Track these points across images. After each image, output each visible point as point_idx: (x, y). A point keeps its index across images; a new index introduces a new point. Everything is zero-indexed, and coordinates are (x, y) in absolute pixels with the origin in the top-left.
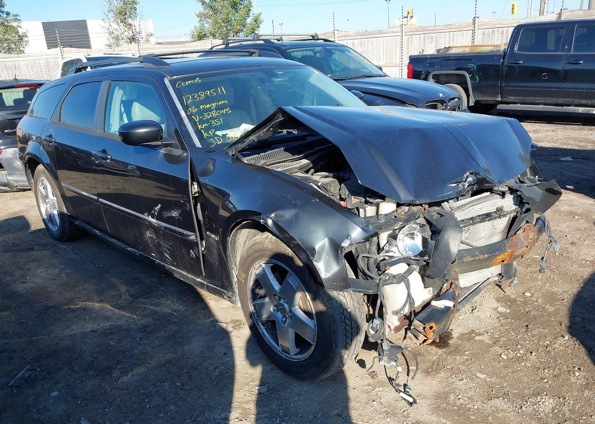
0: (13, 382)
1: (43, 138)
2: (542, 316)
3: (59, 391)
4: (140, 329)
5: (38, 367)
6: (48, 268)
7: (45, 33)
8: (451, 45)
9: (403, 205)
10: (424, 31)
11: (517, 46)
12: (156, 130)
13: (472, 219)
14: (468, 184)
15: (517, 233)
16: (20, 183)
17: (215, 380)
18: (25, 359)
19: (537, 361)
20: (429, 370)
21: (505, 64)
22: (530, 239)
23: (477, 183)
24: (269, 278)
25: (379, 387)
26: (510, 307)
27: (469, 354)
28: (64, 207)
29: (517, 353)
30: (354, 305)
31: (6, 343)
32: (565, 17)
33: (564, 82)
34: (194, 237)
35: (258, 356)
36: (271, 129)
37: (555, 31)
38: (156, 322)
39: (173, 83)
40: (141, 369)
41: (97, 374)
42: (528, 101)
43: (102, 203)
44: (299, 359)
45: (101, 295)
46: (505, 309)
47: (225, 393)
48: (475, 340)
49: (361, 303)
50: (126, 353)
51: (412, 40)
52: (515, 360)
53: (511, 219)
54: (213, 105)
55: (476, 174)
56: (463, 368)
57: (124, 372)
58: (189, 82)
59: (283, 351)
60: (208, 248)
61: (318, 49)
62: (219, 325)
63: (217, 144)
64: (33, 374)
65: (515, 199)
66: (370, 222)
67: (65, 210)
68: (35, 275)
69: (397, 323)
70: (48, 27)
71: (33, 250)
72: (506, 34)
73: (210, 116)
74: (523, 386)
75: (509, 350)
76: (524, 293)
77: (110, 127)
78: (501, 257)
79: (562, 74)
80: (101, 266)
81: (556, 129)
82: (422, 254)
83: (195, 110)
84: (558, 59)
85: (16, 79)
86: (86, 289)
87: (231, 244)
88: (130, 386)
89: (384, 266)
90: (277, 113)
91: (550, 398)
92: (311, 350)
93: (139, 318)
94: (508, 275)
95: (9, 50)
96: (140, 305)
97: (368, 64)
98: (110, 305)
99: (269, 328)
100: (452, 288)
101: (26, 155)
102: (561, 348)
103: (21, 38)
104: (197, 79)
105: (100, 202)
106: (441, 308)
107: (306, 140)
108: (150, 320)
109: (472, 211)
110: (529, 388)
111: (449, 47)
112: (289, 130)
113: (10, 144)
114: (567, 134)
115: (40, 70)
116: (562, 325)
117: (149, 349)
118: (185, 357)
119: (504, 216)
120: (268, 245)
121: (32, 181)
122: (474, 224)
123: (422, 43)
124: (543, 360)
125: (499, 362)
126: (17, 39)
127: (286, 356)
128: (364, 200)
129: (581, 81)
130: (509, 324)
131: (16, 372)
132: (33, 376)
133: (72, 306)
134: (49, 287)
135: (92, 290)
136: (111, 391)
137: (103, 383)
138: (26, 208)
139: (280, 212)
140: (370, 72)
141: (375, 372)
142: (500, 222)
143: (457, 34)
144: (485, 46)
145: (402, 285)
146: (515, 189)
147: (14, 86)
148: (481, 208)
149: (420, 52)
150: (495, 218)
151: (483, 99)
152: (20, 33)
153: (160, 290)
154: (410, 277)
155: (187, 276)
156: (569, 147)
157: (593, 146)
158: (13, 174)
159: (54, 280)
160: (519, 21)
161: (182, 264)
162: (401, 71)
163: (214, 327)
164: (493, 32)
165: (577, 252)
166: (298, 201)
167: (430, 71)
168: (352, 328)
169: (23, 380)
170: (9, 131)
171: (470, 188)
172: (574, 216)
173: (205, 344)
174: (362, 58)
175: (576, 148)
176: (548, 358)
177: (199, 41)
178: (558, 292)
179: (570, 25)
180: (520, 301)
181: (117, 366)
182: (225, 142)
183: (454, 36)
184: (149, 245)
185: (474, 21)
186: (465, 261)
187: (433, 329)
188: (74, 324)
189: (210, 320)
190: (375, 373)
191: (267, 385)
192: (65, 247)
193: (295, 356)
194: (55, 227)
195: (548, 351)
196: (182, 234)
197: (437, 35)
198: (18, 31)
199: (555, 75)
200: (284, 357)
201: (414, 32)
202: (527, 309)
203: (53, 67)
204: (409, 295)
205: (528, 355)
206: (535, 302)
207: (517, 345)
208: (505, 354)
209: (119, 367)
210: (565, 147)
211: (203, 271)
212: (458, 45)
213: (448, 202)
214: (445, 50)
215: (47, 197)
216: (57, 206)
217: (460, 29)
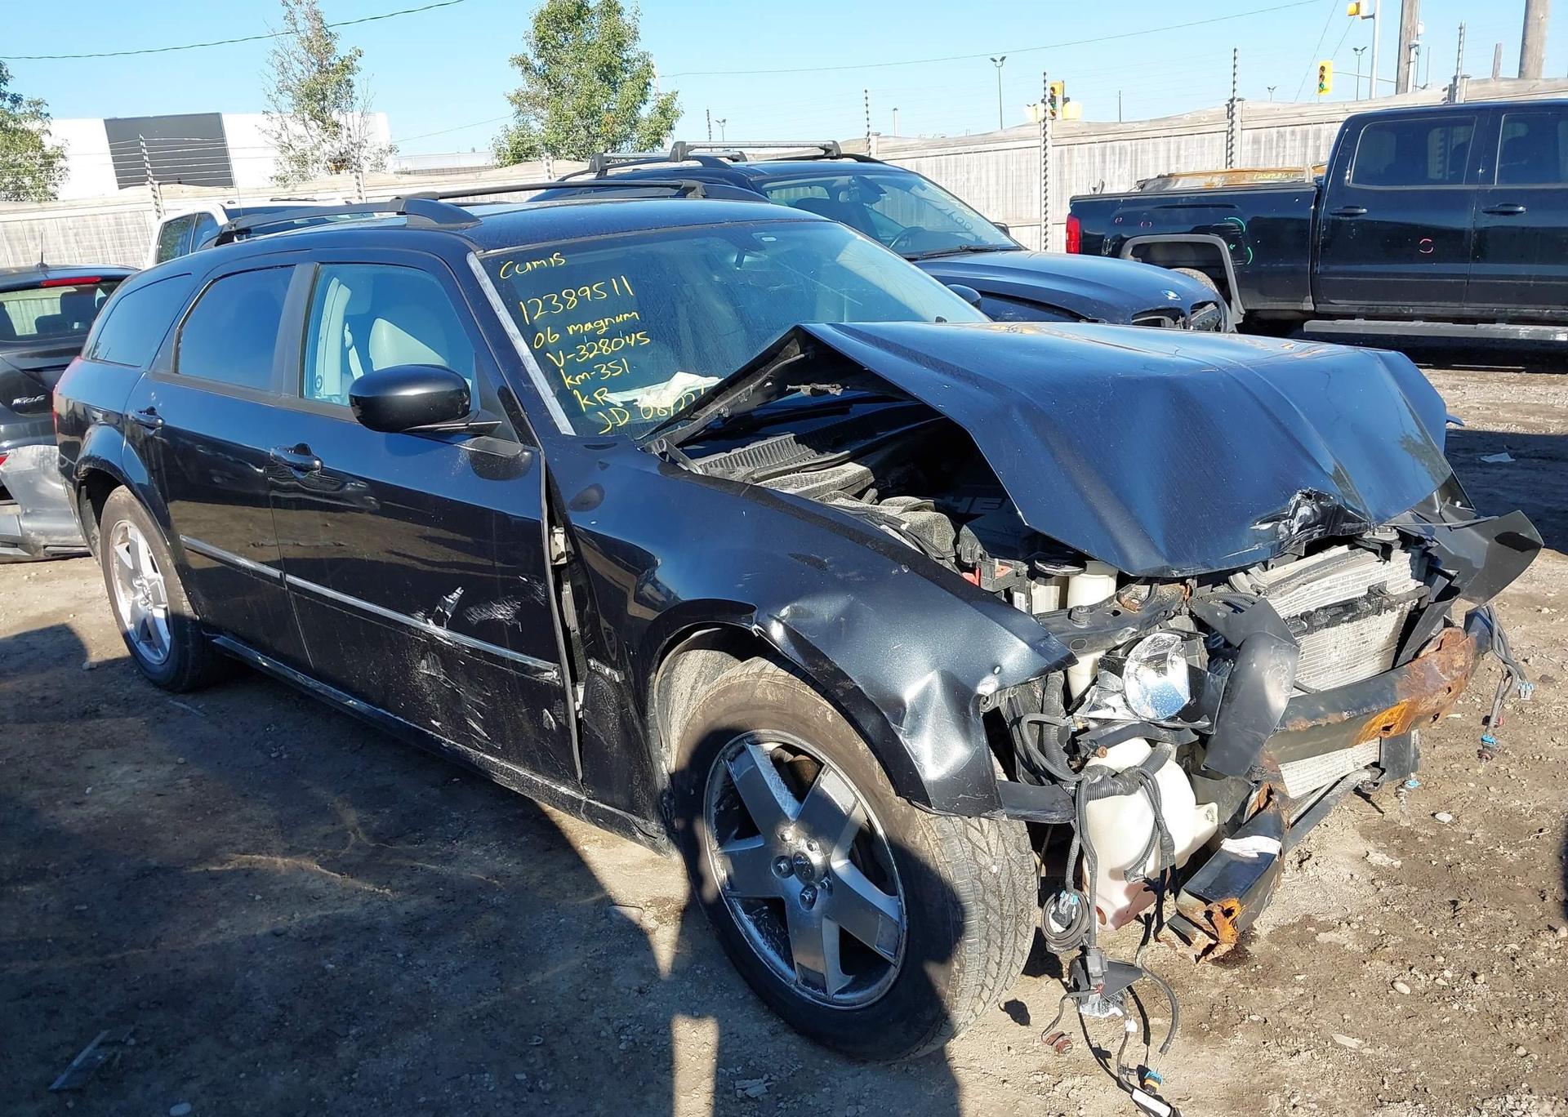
0: (63, 1077)
1: (130, 418)
2: (1489, 874)
3: (192, 1101)
4: (405, 925)
5: (132, 1035)
6: (141, 763)
7: (111, 147)
8: (1173, 170)
9: (1135, 580)
10: (1102, 135)
11: (1351, 170)
12: (453, 389)
13: (1307, 616)
14: (1300, 525)
15: (1422, 654)
16: (55, 538)
17: (621, 1063)
18: (92, 1015)
19: (1491, 997)
20: (1204, 1025)
21: (1321, 216)
22: (1457, 670)
23: (1322, 521)
24: (768, 781)
25: (1073, 1076)
26: (1401, 852)
27: (1306, 981)
28: (185, 598)
29: (1435, 979)
30: (1007, 854)
31: (38, 972)
32: (1466, 95)
33: (1478, 261)
34: (555, 673)
35: (731, 995)
36: (769, 384)
37: (1441, 132)
38: (445, 906)
39: (491, 266)
40: (416, 1036)
41: (294, 1052)
42: (1383, 311)
43: (292, 586)
44: (854, 1004)
45: (291, 836)
46: (1387, 859)
47: (651, 1099)
48: (1317, 944)
49: (1024, 849)
50: (371, 993)
51: (1071, 157)
52: (1432, 995)
53: (1405, 616)
54: (602, 323)
55: (1319, 497)
56: (1296, 1020)
57: (368, 1046)
58: (534, 263)
59: (806, 982)
60: (593, 703)
61: (843, 180)
62: (618, 913)
63: (614, 426)
64: (119, 1056)
65: (1416, 561)
66: (1050, 628)
67: (187, 608)
68: (106, 783)
69: (1122, 902)
70: (121, 132)
71: (98, 716)
72: (1315, 142)
73: (595, 352)
74: (1462, 1067)
75: (1413, 971)
76: (1433, 815)
77: (318, 386)
78: (1382, 719)
79: (1472, 239)
80: (285, 756)
81: (1460, 383)
82: (1188, 713)
83: (553, 338)
84: (1458, 201)
85: (42, 265)
86: (251, 819)
87: (659, 691)
88: (388, 1084)
89: (1091, 747)
90: (788, 342)
91: (1541, 1101)
92: (886, 978)
93: (398, 895)
94: (1399, 767)
95: (18, 193)
96: (398, 860)
97: (972, 218)
98: (318, 863)
99: (764, 921)
100: (1274, 805)
101: (80, 463)
102: (1552, 960)
103: (49, 161)
104: (555, 255)
105: (289, 584)
106: (1248, 858)
107: (848, 412)
108: (429, 900)
109: (1308, 597)
110: (1479, 1071)
111: (1170, 175)
112: (819, 387)
113: (27, 436)
114: (1491, 395)
115: (96, 244)
116: (1548, 898)
117: (433, 982)
118: (534, 1001)
119: (1391, 607)
120: (764, 693)
121: (96, 531)
122: (1312, 629)
123: (1097, 164)
124: (1508, 995)
125: (1391, 1003)
126: (39, 163)
127: (814, 997)
128: (1026, 568)
129: (1523, 257)
130: (1404, 899)
131: (70, 1051)
132: (117, 1060)
133: (214, 865)
134: (147, 815)
135: (264, 822)
136: (335, 1099)
137: (312, 1076)
138: (72, 604)
139: (804, 605)
140: (978, 239)
141: (1063, 1035)
142: (1378, 626)
143: (1186, 141)
144: (1263, 171)
145: (1140, 799)
146: (1417, 535)
147: (40, 282)
148: (1329, 588)
149: (1095, 189)
150: (1367, 614)
151: (1267, 308)
152: (47, 149)
153: (452, 820)
154: (1157, 775)
155: (531, 780)
156: (1501, 429)
157: (1565, 425)
158: (36, 515)
159: (159, 795)
160: (1346, 107)
161: (518, 747)
162: (1044, 238)
163: (606, 917)
164: (1281, 136)
165: (1560, 703)
166: (854, 573)
167: (1125, 236)
168: (1002, 916)
169: (92, 1073)
170: (25, 401)
171: (1305, 534)
172: (1539, 607)
173: (586, 965)
174: (958, 202)
175: (1520, 430)
176: (1521, 989)
177: (516, 166)
178: (1523, 810)
179: (1486, 115)
180: (1425, 836)
181: (348, 1030)
182: (636, 420)
183: (1179, 148)
184: (425, 696)
185: (1230, 108)
186: (1291, 729)
187: (1234, 915)
188: (220, 916)
189: (593, 899)
190: (1065, 1038)
191: (766, 1077)
192: (185, 706)
193: (841, 997)
194: (157, 654)
195: (1518, 971)
196: (524, 668)
197: (1136, 145)
198: (41, 141)
199: (1452, 244)
200: (809, 997)
201: (1076, 138)
202: (1447, 858)
203: (133, 234)
204: (1159, 825)
205: (1467, 982)
206: (1468, 837)
207: (1433, 956)
208: (1404, 982)
209: (353, 1032)
210: (1490, 427)
211: (578, 766)
212: (1191, 170)
213: (1247, 573)
214: (1160, 181)
215: (136, 572)
216: (164, 597)
217: (1195, 129)
